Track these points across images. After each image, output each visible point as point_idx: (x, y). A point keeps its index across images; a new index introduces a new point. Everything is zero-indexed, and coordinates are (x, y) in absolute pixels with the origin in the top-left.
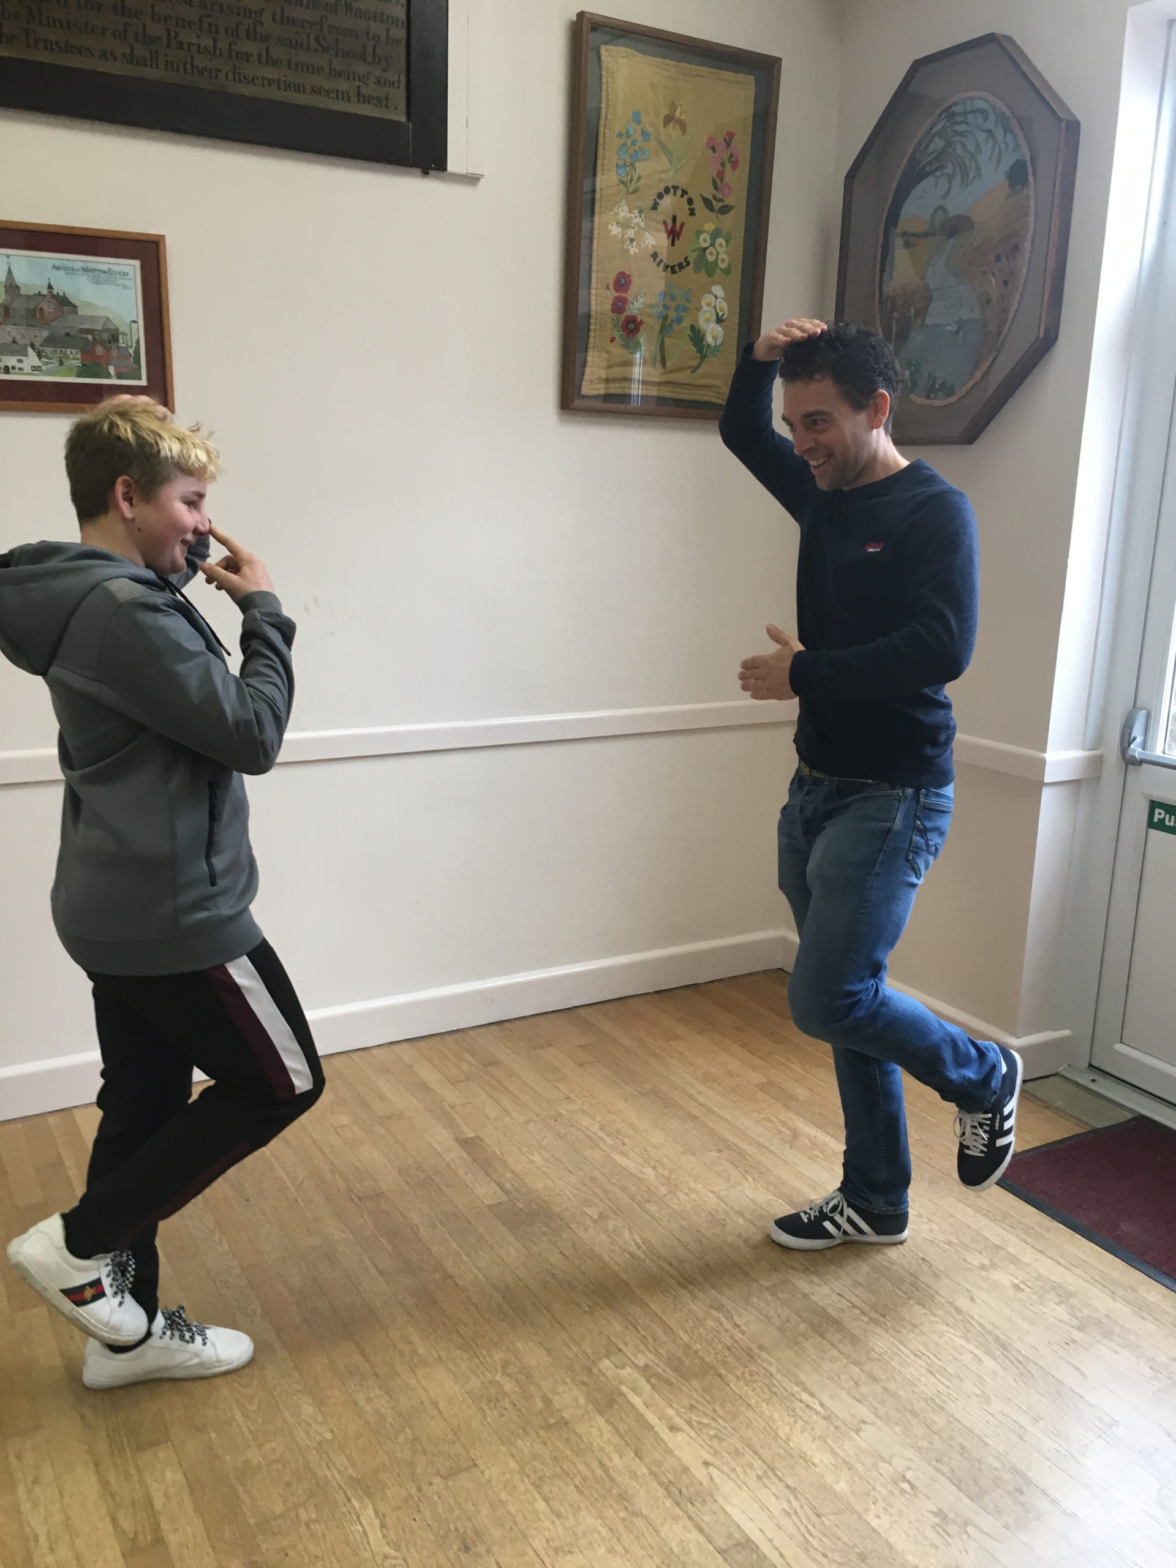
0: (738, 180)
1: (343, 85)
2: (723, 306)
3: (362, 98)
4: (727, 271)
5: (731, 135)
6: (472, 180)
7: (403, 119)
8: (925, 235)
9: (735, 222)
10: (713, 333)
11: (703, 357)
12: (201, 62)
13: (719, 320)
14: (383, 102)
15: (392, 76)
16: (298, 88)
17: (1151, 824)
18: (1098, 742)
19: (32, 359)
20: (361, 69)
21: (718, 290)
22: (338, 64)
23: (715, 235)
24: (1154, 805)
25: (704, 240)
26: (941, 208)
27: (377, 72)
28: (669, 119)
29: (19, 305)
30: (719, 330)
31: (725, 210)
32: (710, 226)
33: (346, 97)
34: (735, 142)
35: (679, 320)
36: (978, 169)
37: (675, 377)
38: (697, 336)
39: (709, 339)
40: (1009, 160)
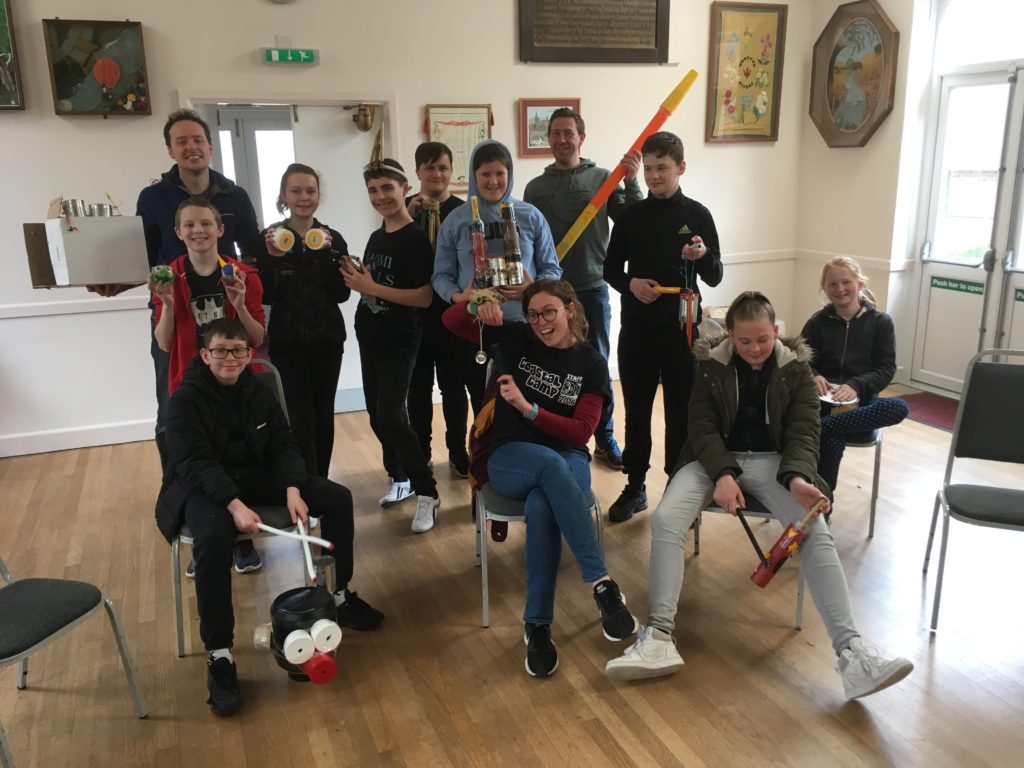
0: (772, 52)
1: (636, 39)
2: (766, 99)
3: (641, 42)
4: (767, 86)
5: (768, 36)
6: (676, 65)
7: (653, 47)
8: (845, 69)
9: (771, 67)
10: (762, 109)
11: (758, 118)
12: (593, 39)
13: (764, 104)
14: (648, 43)
15: (650, 33)
16: (622, 43)
17: (933, 285)
18: (912, 256)
19: (541, 141)
20: (641, 33)
21: (764, 93)
22: (634, 32)
23: (763, 72)
24: (933, 278)
25: (759, 75)
26: (850, 59)
27: (646, 32)
28: (746, 33)
29: (538, 124)
30: (764, 107)
31: (767, 63)
32: (761, 70)
33: (636, 43)
34: (771, 38)
35: (749, 106)
36: (864, 46)
37: (748, 127)
38: (756, 111)
39: (760, 111)
40: (875, 44)
